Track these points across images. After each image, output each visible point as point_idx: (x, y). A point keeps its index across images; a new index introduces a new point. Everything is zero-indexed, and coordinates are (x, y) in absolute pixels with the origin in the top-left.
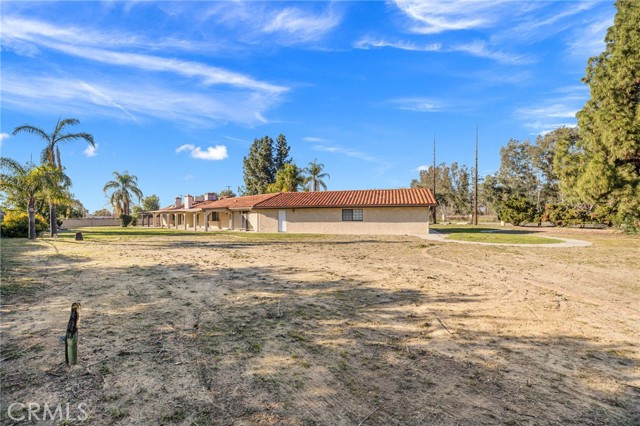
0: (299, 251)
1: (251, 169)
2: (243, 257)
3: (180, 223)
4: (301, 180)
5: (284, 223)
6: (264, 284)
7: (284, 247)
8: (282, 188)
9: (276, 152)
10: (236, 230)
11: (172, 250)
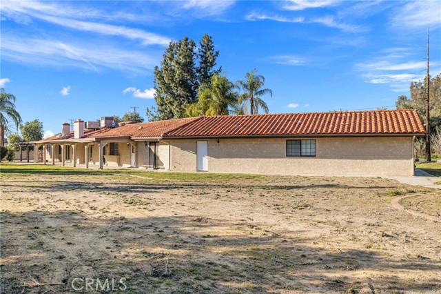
0: (218, 196)
1: (164, 83)
2: (141, 203)
3: (68, 158)
4: (233, 99)
5: (206, 160)
6: (160, 237)
7: (200, 190)
8: (205, 110)
9: (200, 60)
10: (140, 168)
11: (53, 194)
